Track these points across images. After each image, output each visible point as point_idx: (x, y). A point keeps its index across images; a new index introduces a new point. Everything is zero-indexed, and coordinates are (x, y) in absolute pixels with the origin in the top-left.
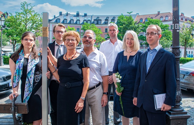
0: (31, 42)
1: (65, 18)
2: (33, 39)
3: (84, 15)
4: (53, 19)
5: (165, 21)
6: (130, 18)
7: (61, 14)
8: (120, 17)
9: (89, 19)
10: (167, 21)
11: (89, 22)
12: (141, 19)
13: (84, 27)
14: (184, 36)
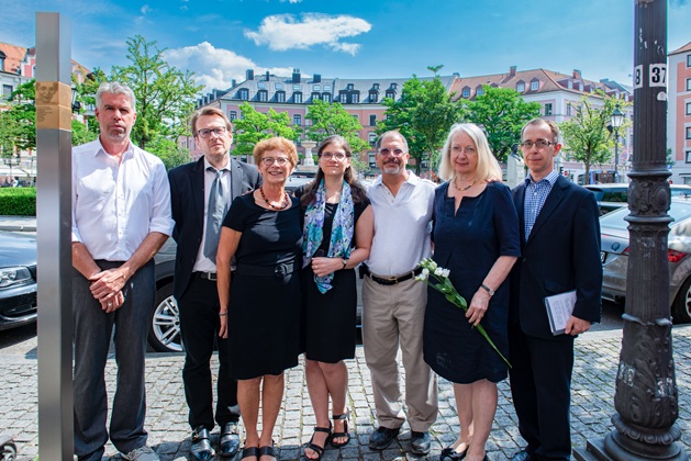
0: (341, 160)
1: (262, 86)
2: (343, 152)
3: (312, 77)
4: (230, 90)
5: (530, 92)
6: (437, 83)
7: (250, 75)
8: (409, 84)
9: (328, 88)
10: (535, 92)
11: (326, 98)
12: (466, 89)
13: (314, 112)
14: (586, 132)
